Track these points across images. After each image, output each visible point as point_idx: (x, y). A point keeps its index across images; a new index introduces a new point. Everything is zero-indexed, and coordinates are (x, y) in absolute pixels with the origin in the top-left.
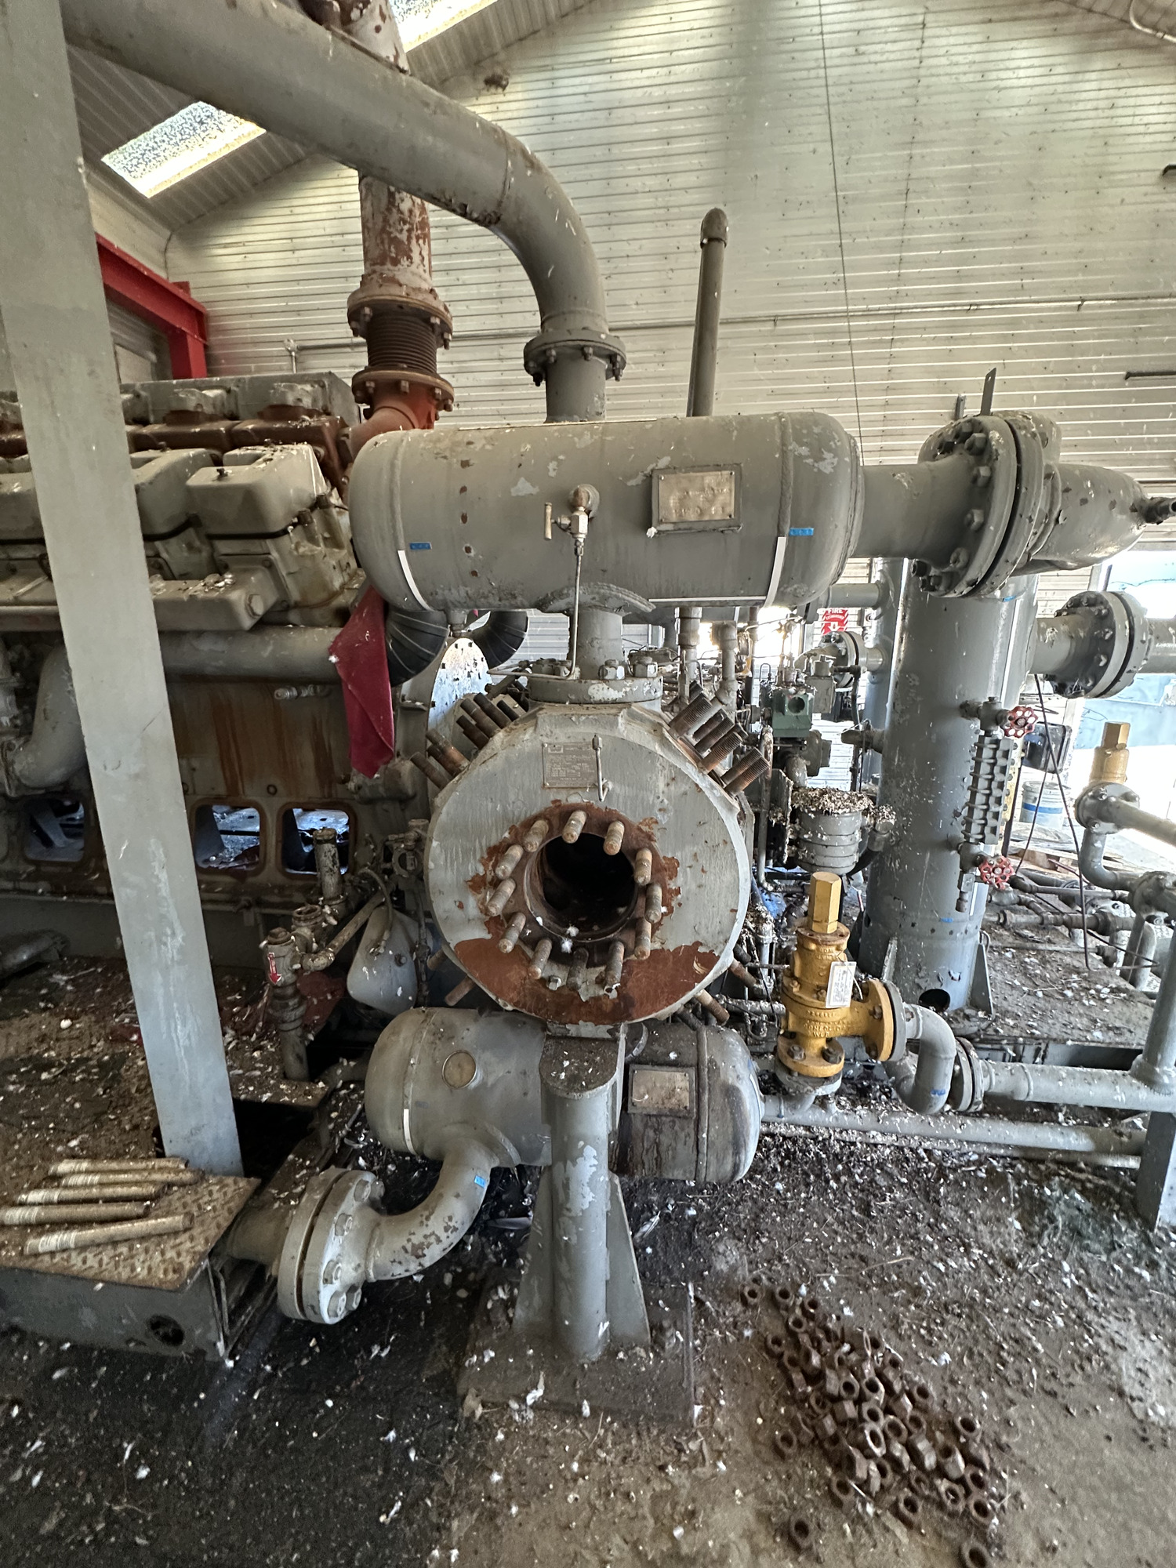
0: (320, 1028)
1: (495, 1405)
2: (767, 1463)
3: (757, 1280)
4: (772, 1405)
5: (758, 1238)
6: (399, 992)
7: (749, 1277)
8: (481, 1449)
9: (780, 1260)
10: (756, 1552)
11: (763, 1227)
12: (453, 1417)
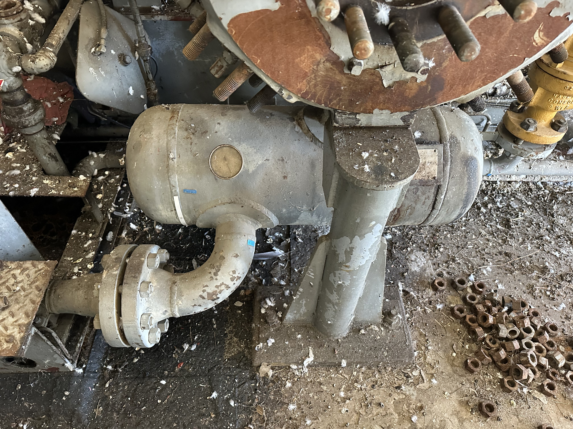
0: (63, 128)
1: (280, 368)
2: (462, 376)
3: (440, 275)
4: (461, 344)
5: (437, 248)
6: (131, 92)
7: (434, 273)
8: (277, 393)
9: (454, 260)
10: (461, 421)
11: (439, 241)
12: (253, 378)
